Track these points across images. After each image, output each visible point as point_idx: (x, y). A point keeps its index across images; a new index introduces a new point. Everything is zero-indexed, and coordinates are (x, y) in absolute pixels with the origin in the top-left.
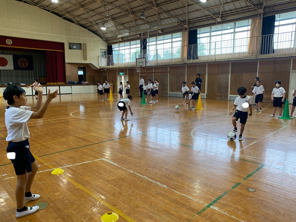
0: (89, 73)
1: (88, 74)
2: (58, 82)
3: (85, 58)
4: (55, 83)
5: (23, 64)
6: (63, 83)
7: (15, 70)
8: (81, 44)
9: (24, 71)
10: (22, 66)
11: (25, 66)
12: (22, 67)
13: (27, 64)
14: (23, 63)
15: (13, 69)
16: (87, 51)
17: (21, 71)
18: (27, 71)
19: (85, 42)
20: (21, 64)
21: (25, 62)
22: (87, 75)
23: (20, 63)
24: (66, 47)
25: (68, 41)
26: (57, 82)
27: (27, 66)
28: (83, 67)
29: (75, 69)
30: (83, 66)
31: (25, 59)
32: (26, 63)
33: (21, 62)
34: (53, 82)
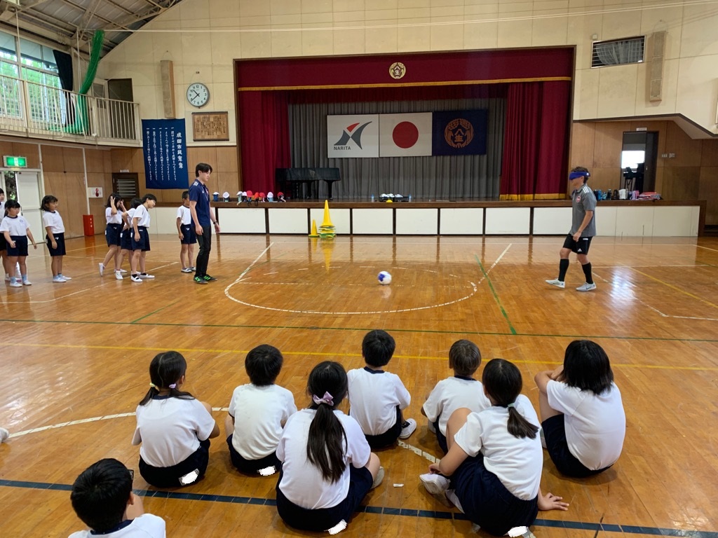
0: (671, 155)
1: (665, 160)
2: (539, 192)
3: (654, 94)
4: (526, 196)
5: (459, 138)
6: (556, 196)
7: (435, 157)
8: (642, 38)
9: (461, 158)
10: (456, 143)
11: (462, 143)
12: (454, 145)
13: (470, 136)
14: (459, 133)
15: (431, 155)
16: (666, 64)
17: (453, 158)
18: (469, 158)
19: (659, 28)
20: (453, 138)
21: (464, 131)
22: (659, 163)
23: (451, 134)
24: (582, 60)
25: (591, 38)
26: (534, 193)
27: (468, 143)
28: (648, 132)
29: (608, 142)
30: (646, 129)
31: (464, 123)
32: (468, 133)
33: (454, 131)
34: (522, 191)
